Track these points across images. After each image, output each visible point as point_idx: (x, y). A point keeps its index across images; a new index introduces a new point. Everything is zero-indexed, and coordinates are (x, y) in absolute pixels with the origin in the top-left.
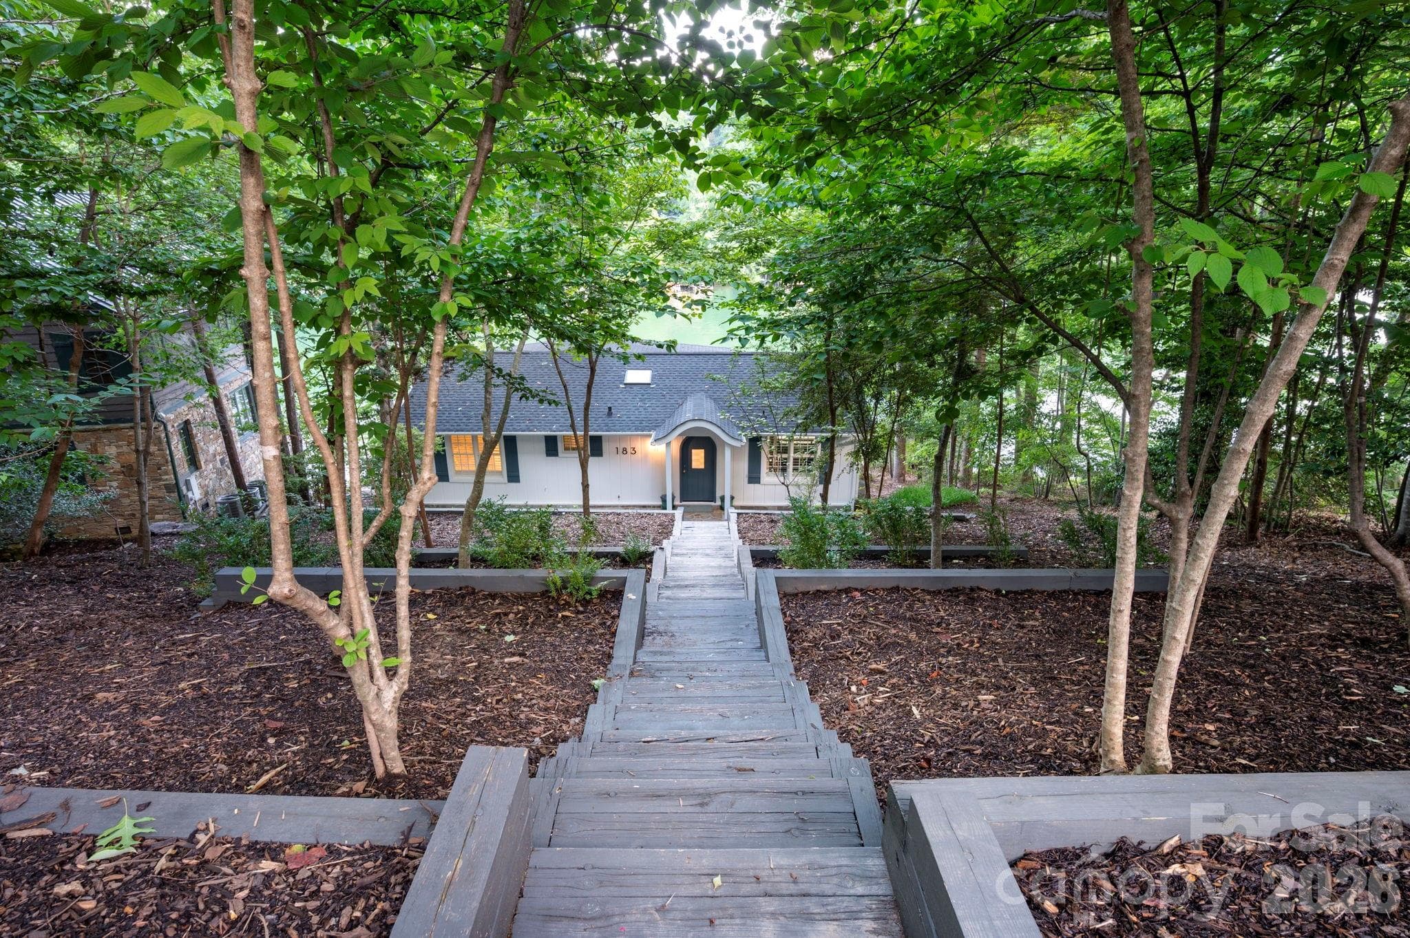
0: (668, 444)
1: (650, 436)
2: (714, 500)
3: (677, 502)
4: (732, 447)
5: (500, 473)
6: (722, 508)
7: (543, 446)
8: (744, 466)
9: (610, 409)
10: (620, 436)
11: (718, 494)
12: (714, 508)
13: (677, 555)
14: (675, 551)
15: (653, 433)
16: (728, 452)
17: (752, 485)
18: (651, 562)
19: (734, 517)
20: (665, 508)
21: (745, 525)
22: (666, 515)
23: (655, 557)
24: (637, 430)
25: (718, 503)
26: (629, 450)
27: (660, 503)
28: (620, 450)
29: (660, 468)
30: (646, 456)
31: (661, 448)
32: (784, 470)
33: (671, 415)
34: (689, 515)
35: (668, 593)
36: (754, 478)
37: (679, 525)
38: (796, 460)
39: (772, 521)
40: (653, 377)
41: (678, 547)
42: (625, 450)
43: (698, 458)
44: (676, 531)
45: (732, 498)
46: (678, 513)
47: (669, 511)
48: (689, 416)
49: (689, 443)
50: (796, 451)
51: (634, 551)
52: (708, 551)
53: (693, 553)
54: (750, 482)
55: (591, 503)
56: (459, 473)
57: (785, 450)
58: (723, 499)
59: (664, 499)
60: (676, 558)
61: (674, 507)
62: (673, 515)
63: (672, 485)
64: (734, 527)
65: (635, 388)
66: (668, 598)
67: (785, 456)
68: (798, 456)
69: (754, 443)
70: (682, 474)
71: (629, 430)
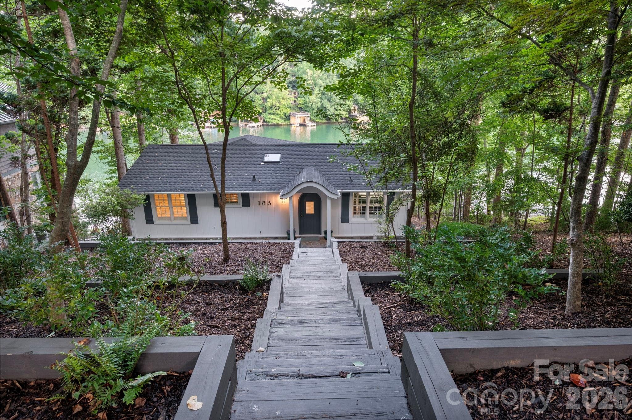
0: (291, 198)
1: (279, 193)
2: (320, 233)
3: (297, 235)
4: (332, 199)
5: (186, 218)
6: (325, 238)
7: (212, 201)
8: (339, 211)
9: (254, 177)
10: (260, 193)
11: (323, 230)
12: (320, 238)
13: (294, 278)
14: (293, 274)
15: (281, 192)
16: (329, 202)
17: (344, 224)
18: (268, 289)
19: (335, 244)
20: (289, 239)
21: (344, 250)
22: (288, 244)
23: (272, 284)
24: (271, 189)
25: (323, 235)
26: (266, 203)
27: (286, 235)
28: (261, 203)
29: (286, 214)
30: (277, 206)
31: (286, 201)
32: (364, 214)
33: (293, 180)
34: (304, 244)
35: (280, 331)
36: (345, 219)
37: (297, 251)
38: (371, 208)
39: (363, 247)
40: (281, 158)
41: (295, 271)
42: (264, 202)
43: (310, 207)
44: (295, 256)
45: (332, 232)
46: (297, 242)
47: (292, 241)
48: (304, 180)
49: (304, 198)
50: (371, 202)
51: (251, 280)
52: (319, 274)
53: (307, 276)
54: (342, 222)
55: (229, 236)
56: (159, 218)
57: (364, 202)
58: (326, 232)
59: (288, 233)
60: (294, 281)
61: (295, 238)
62: (293, 244)
63: (293, 224)
64: (337, 252)
65: (270, 164)
66: (280, 339)
67: (364, 205)
68: (373, 205)
69: (345, 196)
70: (300, 218)
71: (266, 189)
